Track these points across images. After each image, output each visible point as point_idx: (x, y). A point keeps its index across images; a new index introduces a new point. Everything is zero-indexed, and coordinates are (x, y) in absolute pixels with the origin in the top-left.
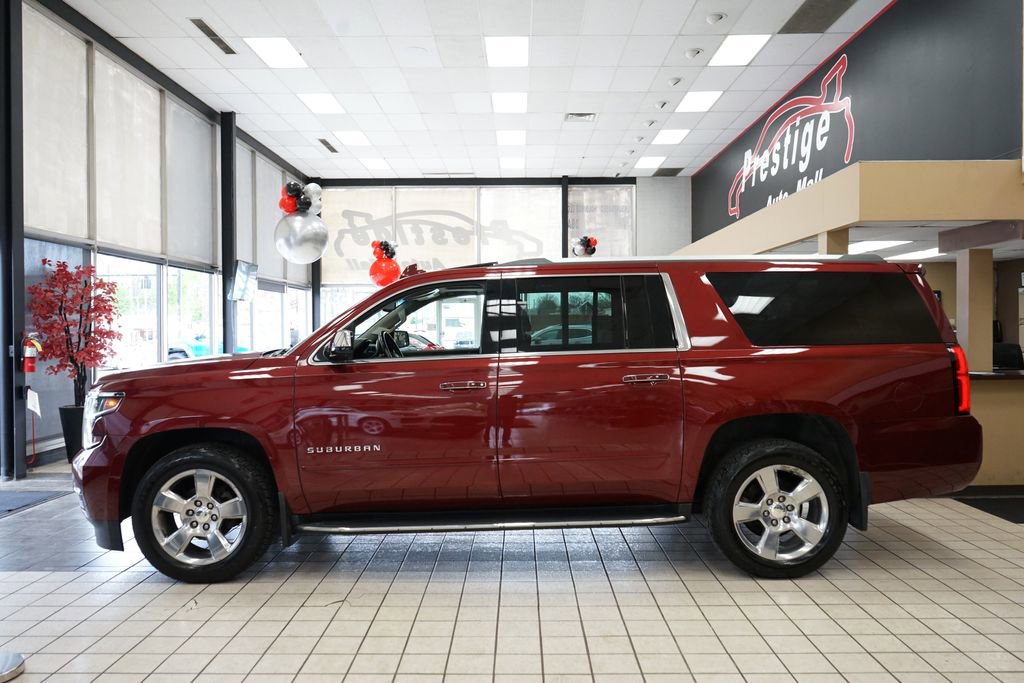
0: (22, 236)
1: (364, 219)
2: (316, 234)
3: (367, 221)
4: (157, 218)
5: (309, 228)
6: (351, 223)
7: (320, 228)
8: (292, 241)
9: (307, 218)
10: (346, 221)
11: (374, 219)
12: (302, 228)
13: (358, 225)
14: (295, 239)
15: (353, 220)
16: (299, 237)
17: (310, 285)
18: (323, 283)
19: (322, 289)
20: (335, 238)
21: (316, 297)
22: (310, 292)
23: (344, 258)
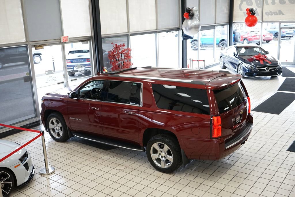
0: (101, 38)
2: (195, 26)
4: (154, 18)
5: (193, 24)
7: (197, 23)
8: (187, 29)
9: (193, 20)
12: (190, 24)
14: (188, 27)
16: (189, 27)
17: (229, 23)
18: (234, 22)
19: (234, 24)
20: (239, 4)
21: (231, 28)
22: (229, 26)
23: (242, 12)
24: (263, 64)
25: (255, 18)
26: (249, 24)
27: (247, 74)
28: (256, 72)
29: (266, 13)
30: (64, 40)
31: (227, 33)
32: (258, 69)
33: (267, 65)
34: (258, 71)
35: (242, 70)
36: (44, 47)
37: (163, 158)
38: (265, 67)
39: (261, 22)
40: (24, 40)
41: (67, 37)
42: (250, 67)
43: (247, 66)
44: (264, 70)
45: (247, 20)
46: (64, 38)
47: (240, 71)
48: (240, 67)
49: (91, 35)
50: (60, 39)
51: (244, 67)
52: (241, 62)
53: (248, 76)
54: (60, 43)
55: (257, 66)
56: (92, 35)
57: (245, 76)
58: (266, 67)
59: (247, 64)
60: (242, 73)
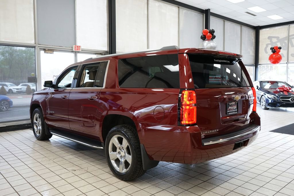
1: (276, 39)
3: (277, 40)
6: (271, 41)
10: (269, 40)
11: (280, 38)
13: (274, 42)
15: (272, 40)
17: (255, 65)
18: (259, 64)
19: (259, 65)
20: (265, 47)
21: (257, 68)
22: (254, 67)
23: (268, 54)
24: (287, 95)
25: (279, 56)
26: (273, 61)
27: (270, 105)
28: (279, 103)
29: (292, 55)
30: (76, 49)
31: (252, 73)
32: (281, 99)
33: (292, 95)
34: (282, 102)
35: (264, 101)
36: (54, 52)
37: (123, 158)
38: (289, 98)
39: (287, 63)
40: (33, 42)
41: (80, 46)
42: (273, 97)
43: (270, 97)
44: (289, 101)
45: (271, 58)
46: (76, 47)
47: (262, 102)
48: (263, 99)
49: (107, 50)
50: (72, 48)
51: (267, 98)
52: (264, 94)
53: (272, 106)
54: (72, 52)
55: (281, 97)
56: (109, 50)
57: (268, 107)
58: (291, 98)
59: (270, 95)
60: (265, 105)
